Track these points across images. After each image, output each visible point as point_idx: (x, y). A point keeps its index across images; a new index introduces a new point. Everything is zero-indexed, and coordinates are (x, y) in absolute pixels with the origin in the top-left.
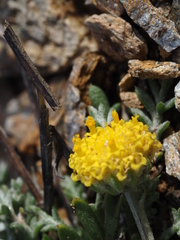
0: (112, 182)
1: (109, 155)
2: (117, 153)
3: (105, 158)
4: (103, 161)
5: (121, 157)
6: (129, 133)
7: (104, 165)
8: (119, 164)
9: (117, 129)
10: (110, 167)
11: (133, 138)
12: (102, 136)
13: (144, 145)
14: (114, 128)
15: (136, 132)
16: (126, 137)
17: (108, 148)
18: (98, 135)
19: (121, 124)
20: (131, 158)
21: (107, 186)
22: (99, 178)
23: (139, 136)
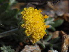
0: (22, 22)
1: (32, 22)
2: (32, 25)
3: (30, 20)
4: (29, 19)
5: (30, 26)
6: (40, 30)
7: (28, 19)
8: (28, 25)
9: (43, 27)
10: (27, 22)
11: (37, 32)
12: (41, 21)
13: (35, 36)
14: (43, 26)
15: (40, 34)
16: (38, 29)
17: (34, 22)
18: (41, 20)
19: (44, 29)
20: (30, 30)
21: (21, 21)
22: (23, 17)
23: (38, 34)
